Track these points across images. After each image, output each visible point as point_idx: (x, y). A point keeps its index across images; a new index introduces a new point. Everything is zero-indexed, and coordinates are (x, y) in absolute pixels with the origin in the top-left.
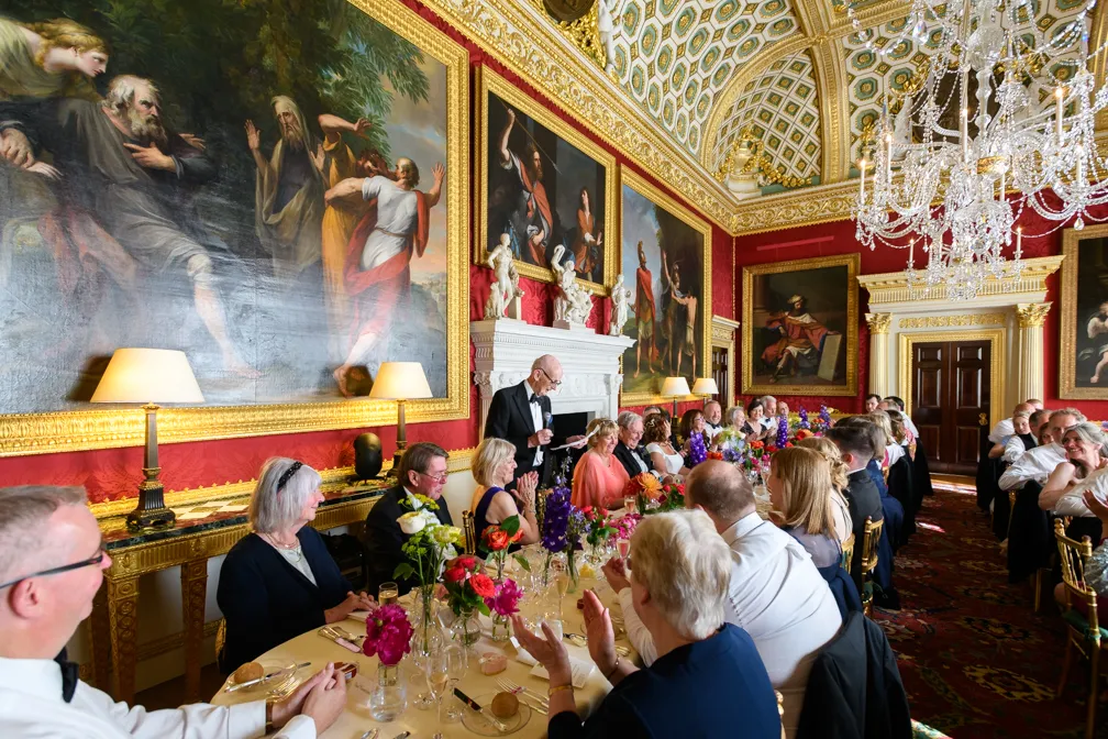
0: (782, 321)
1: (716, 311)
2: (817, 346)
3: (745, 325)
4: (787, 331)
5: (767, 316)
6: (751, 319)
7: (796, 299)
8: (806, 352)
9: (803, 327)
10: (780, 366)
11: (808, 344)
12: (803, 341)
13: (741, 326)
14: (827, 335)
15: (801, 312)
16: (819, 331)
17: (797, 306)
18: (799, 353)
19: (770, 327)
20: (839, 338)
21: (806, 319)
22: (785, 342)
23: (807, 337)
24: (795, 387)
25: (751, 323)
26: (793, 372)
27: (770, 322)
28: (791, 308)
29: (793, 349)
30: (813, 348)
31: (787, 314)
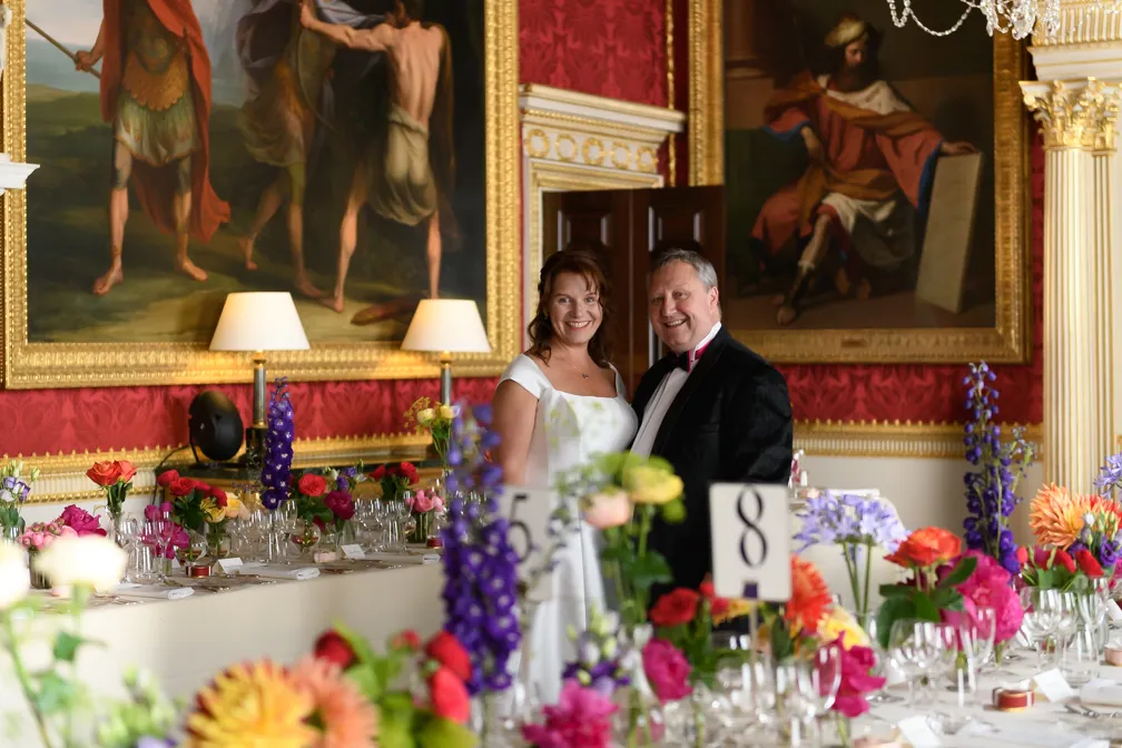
0: (811, 106)
1: (533, 71)
2: (913, 193)
3: (699, 122)
4: (823, 139)
5: (762, 93)
6: (718, 100)
7: (849, 31)
8: (882, 214)
9: (873, 127)
10: (806, 262)
11: (886, 186)
12: (870, 175)
13: (685, 124)
14: (940, 154)
15: (864, 77)
16: (916, 141)
17: (854, 56)
18: (860, 218)
19: (777, 129)
20: (974, 163)
21: (877, 100)
22: (820, 181)
23: (882, 164)
24: (848, 335)
25: (718, 114)
26: (843, 282)
27: (774, 113)
28: (832, 61)
29: (842, 204)
30: (901, 200)
31: (823, 81)
